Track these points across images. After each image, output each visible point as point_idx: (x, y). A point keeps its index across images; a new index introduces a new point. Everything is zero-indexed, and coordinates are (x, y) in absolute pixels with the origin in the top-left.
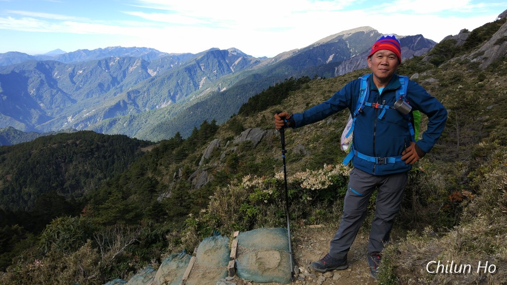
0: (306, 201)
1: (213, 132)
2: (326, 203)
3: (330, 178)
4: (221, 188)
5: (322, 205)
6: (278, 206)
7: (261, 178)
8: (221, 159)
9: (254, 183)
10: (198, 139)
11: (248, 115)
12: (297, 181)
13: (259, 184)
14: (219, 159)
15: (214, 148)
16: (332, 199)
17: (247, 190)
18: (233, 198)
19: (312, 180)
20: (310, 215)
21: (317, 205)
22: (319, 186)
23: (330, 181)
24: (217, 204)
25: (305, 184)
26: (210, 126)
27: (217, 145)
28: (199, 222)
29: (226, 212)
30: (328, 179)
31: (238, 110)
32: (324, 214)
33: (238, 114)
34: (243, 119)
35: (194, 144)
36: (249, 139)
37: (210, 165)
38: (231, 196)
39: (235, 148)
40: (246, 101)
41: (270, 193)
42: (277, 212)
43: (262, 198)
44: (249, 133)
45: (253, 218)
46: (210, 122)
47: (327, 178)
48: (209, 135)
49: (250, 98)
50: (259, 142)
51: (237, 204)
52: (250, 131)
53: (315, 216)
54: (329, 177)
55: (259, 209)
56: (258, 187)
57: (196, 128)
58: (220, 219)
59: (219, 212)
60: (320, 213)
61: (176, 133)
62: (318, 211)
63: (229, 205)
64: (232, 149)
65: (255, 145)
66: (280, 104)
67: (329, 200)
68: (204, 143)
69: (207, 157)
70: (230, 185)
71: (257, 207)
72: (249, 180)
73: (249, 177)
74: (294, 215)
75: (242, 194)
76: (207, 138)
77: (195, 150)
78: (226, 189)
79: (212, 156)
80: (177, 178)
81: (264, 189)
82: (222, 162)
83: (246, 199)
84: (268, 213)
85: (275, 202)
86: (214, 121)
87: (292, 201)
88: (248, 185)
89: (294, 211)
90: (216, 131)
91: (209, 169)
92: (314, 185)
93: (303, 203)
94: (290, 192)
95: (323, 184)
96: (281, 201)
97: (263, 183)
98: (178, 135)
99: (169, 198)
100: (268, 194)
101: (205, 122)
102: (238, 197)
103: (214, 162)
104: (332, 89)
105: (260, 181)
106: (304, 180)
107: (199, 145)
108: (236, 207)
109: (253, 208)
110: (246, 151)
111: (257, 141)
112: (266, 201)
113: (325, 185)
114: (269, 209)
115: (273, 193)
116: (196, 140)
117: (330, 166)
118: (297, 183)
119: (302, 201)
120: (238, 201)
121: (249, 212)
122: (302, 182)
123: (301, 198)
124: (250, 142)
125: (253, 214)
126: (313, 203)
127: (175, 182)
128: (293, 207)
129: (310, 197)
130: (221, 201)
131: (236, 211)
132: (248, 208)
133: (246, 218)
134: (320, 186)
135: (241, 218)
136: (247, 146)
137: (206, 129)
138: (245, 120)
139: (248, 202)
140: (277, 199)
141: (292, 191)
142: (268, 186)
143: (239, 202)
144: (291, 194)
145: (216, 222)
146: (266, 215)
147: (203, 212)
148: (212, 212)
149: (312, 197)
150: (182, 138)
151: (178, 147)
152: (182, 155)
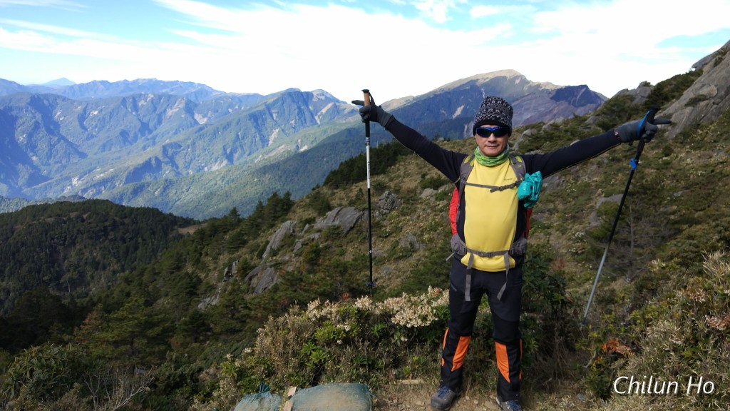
0: (399, 342)
1: (286, 210)
2: (427, 346)
3: (435, 311)
4: (274, 319)
5: (422, 348)
6: (357, 349)
7: (336, 305)
8: (295, 251)
9: (323, 313)
10: (263, 219)
11: (337, 188)
12: (386, 313)
13: (331, 314)
14: (292, 250)
15: (286, 233)
16: (437, 341)
17: (314, 322)
18: (292, 335)
19: (408, 313)
20: (405, 363)
21: (415, 348)
22: (417, 323)
23: (435, 315)
24: (268, 341)
25: (398, 317)
26: (281, 200)
27: (290, 229)
28: (239, 368)
29: (281, 355)
30: (432, 312)
31: (324, 180)
32: (425, 364)
33: (324, 186)
34: (330, 192)
35: (257, 226)
36: (337, 223)
37: (278, 258)
38: (289, 330)
39: (317, 236)
40: (336, 167)
41: (347, 330)
42: (356, 357)
43: (334, 337)
44: (337, 214)
45: (321, 366)
46: (281, 195)
47: (430, 310)
48: (279, 214)
49: (342, 164)
50: (352, 228)
51: (298, 343)
52: (340, 211)
53: (412, 365)
54: (432, 308)
55: (329, 352)
56: (329, 319)
57: (261, 203)
58: (272, 364)
59: (271, 354)
60: (418, 362)
61: (231, 208)
62: (416, 358)
63: (286, 343)
64: (312, 236)
65: (345, 231)
66: (385, 173)
67: (433, 341)
68: (272, 226)
69: (275, 247)
70: (289, 314)
71: (327, 349)
72: (317, 308)
73: (317, 303)
74: (381, 363)
75: (306, 328)
76: (276, 218)
77: (259, 235)
78: (282, 319)
79: (282, 246)
80: (229, 276)
81: (339, 322)
82: (296, 255)
83: (311, 336)
84: (342, 359)
85: (354, 343)
86: (288, 194)
87: (380, 340)
88: (315, 315)
89: (381, 356)
90: (290, 208)
91: (276, 264)
92: (411, 320)
93: (395, 344)
94: (377, 328)
95: (424, 318)
96: (363, 341)
97: (338, 312)
98: (234, 212)
99: (215, 306)
100: (344, 330)
101: (275, 195)
102: (299, 332)
103: (284, 254)
105: (333, 310)
106: (397, 311)
107: (264, 228)
108: (297, 348)
109: (321, 351)
110: (333, 240)
111: (348, 226)
112: (339, 342)
113: (427, 320)
114: (344, 353)
115: (351, 330)
116: (260, 220)
117: (436, 290)
118: (387, 316)
119: (393, 341)
120: (299, 339)
121: (314, 357)
122: (395, 314)
123: (392, 336)
124: (338, 227)
125: (321, 360)
126: (410, 346)
127: (225, 281)
128: (380, 349)
129: (405, 336)
130: (274, 338)
131: (295, 354)
132: (314, 350)
133: (309, 366)
134: (420, 322)
135: (302, 365)
136: (334, 234)
137: (276, 206)
138: (333, 194)
139: (314, 341)
140: (356, 339)
141: (380, 326)
142: (344, 317)
143: (301, 340)
144: (378, 331)
145: (265, 368)
146: (339, 361)
147: (247, 353)
148: (260, 353)
149: (409, 337)
150: (240, 217)
151: (234, 229)
152: (239, 242)
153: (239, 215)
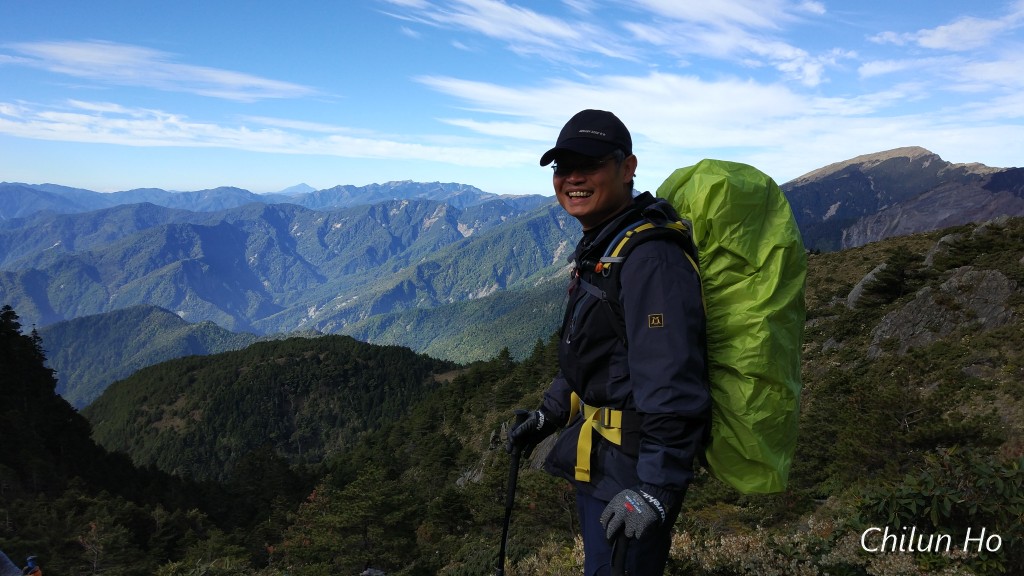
10: (544, 365)
35: (536, 373)
57: (540, 341)
61: (502, 348)
77: (538, 386)
80: (497, 443)
98: (505, 353)
99: (478, 484)
104: (834, 276)
107: (545, 376)
116: (539, 366)
127: (491, 449)
150: (514, 360)
151: (505, 377)
152: (511, 395)
153: (512, 359)
